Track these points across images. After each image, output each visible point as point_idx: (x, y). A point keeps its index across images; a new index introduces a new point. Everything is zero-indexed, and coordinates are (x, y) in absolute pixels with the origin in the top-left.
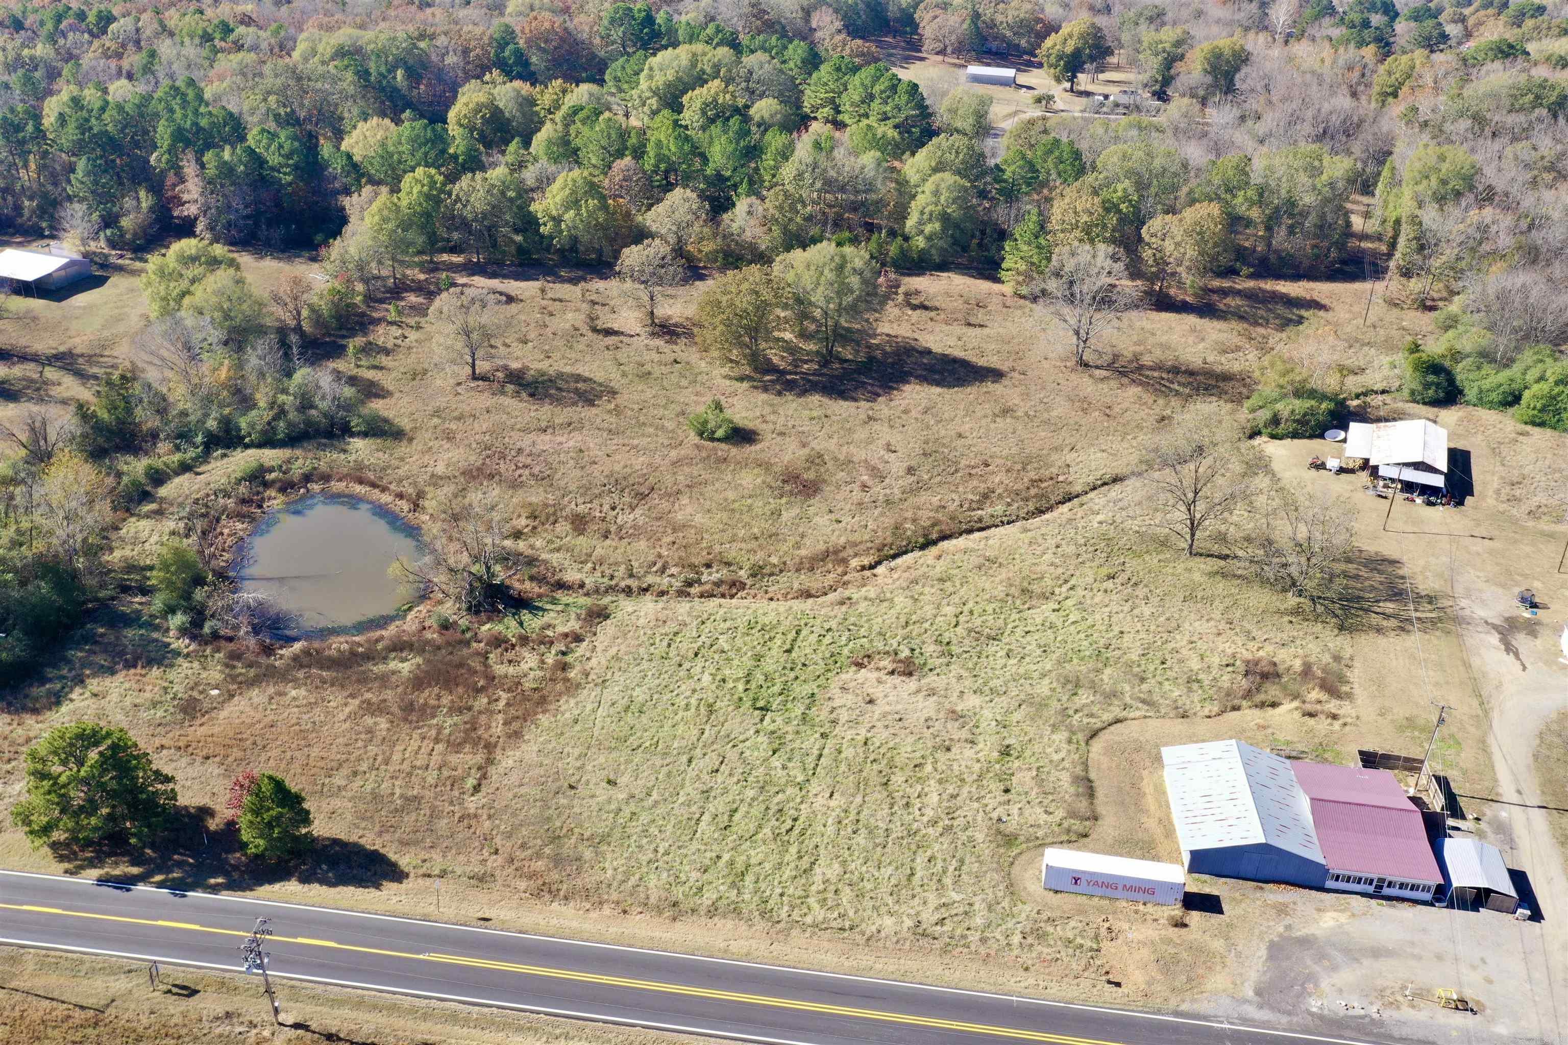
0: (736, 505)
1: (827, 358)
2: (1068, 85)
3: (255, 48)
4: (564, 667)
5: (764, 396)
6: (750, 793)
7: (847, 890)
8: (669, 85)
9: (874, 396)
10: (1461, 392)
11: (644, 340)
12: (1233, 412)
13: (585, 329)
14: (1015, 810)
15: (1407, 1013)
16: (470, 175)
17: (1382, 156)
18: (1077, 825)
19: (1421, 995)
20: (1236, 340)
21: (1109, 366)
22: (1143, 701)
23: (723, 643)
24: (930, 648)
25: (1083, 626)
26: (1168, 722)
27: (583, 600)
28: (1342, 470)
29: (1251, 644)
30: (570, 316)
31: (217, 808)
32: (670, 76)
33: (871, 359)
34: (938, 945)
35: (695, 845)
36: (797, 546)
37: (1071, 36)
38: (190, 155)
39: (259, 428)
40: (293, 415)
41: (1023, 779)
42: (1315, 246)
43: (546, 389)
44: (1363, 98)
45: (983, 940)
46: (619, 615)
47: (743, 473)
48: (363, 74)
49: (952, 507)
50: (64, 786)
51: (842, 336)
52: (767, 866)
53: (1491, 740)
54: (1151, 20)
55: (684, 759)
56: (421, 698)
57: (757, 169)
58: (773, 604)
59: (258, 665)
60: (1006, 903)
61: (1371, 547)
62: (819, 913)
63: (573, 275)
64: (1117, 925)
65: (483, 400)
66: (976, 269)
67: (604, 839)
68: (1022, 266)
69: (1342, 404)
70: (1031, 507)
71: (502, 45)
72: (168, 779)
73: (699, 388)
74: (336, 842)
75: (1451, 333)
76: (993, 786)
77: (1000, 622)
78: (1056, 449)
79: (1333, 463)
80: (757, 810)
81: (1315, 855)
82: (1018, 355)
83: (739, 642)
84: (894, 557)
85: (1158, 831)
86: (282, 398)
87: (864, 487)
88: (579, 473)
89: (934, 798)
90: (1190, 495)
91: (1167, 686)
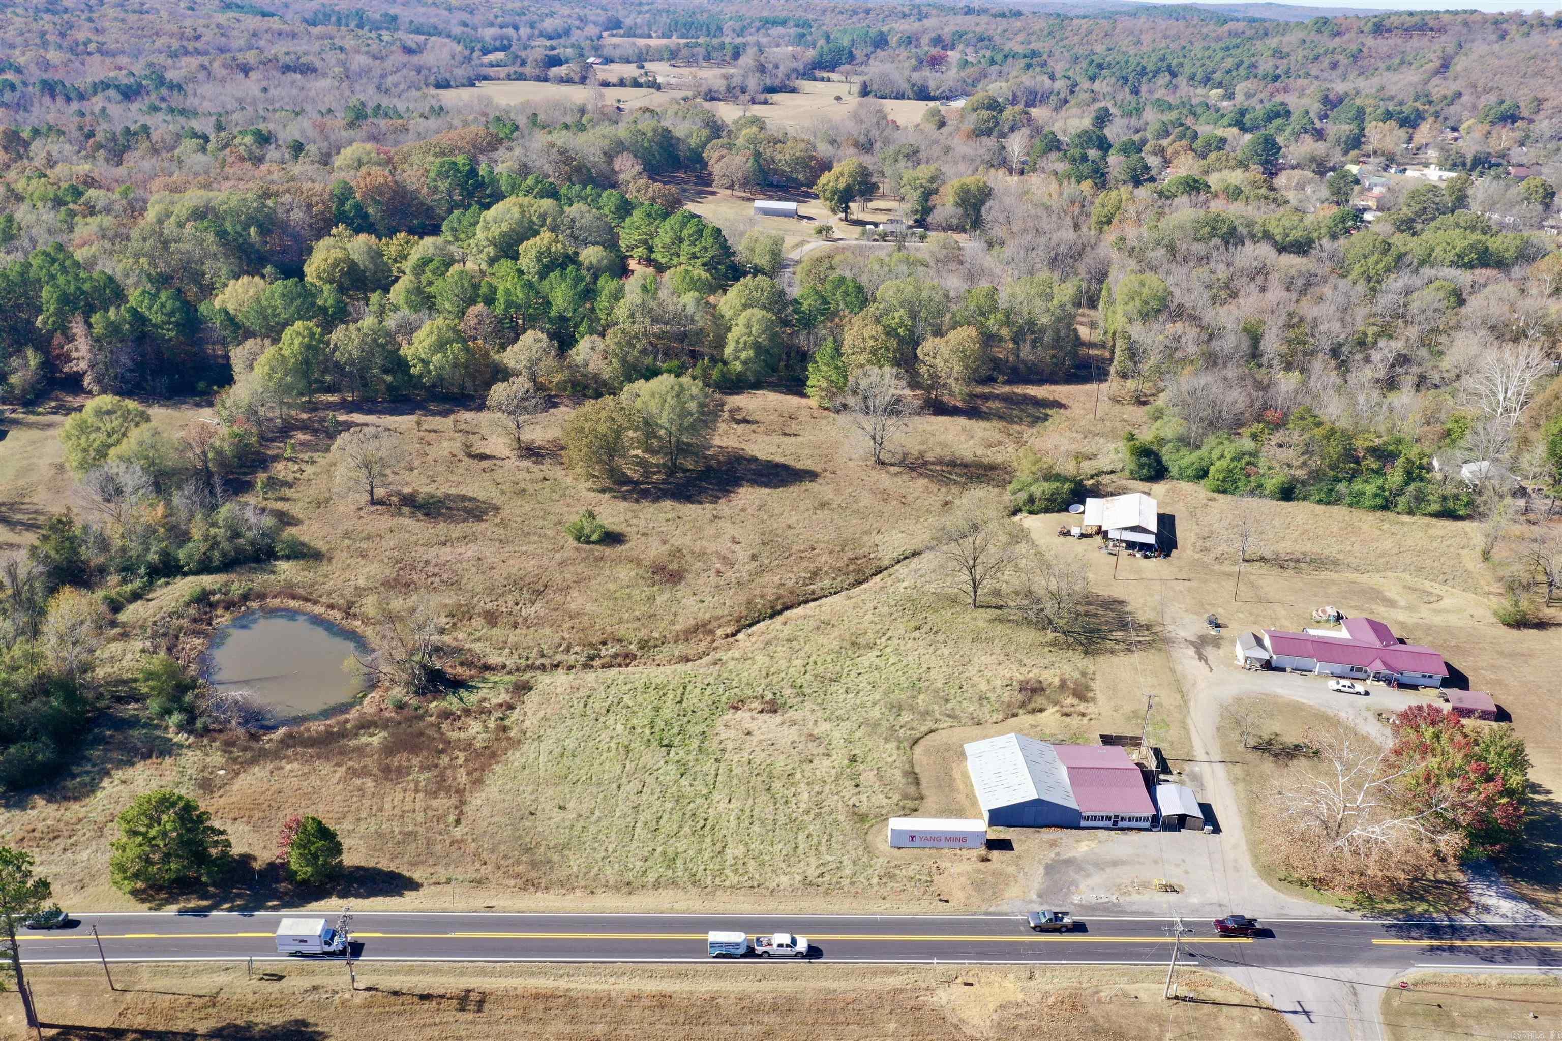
0: (618, 595)
1: (672, 470)
2: (843, 215)
3: (108, 210)
4: (505, 729)
5: (625, 504)
6: (669, 805)
7: (752, 862)
8: (503, 235)
9: (715, 500)
10: (1167, 469)
11: (514, 462)
12: (1000, 495)
13: (461, 455)
14: (864, 798)
15: (1135, 897)
16: (344, 326)
17: (1101, 276)
18: (910, 804)
19: (1144, 885)
20: (997, 436)
21: (901, 463)
22: (949, 716)
23: (627, 700)
24: (788, 692)
25: (900, 666)
26: (968, 729)
27: (508, 678)
28: (1083, 536)
29: (1023, 670)
30: (446, 444)
31: (256, 854)
32: (505, 227)
33: (709, 468)
34: (821, 889)
35: (635, 844)
36: (673, 623)
37: (842, 174)
38: (79, 318)
39: (196, 557)
40: (225, 545)
41: (868, 777)
42: (1053, 356)
43: (439, 509)
44: (1084, 229)
45: (852, 883)
46: (540, 687)
47: (619, 568)
48: (222, 234)
49: (790, 584)
50: (154, 838)
51: (683, 449)
52: (691, 853)
53: (1189, 722)
54: (907, 156)
55: (614, 786)
56: (395, 762)
57: (593, 310)
58: (661, 669)
59: (251, 749)
60: (865, 859)
61: (1105, 592)
62: (734, 879)
63: (441, 408)
64: (943, 865)
65: (383, 522)
66: (786, 386)
67: (566, 846)
68: (824, 384)
69: (1079, 484)
70: (851, 579)
71: (342, 199)
72: (222, 833)
73: (568, 500)
74: (359, 868)
75: (1159, 423)
76: (847, 784)
77: (838, 668)
78: (866, 533)
79: (1076, 531)
80: (677, 816)
81: (1072, 804)
82: (828, 458)
83: (640, 699)
84: (750, 625)
85: (966, 803)
86: (213, 531)
87: (719, 573)
88: (480, 577)
89: (805, 796)
90: (971, 562)
91: (965, 704)
